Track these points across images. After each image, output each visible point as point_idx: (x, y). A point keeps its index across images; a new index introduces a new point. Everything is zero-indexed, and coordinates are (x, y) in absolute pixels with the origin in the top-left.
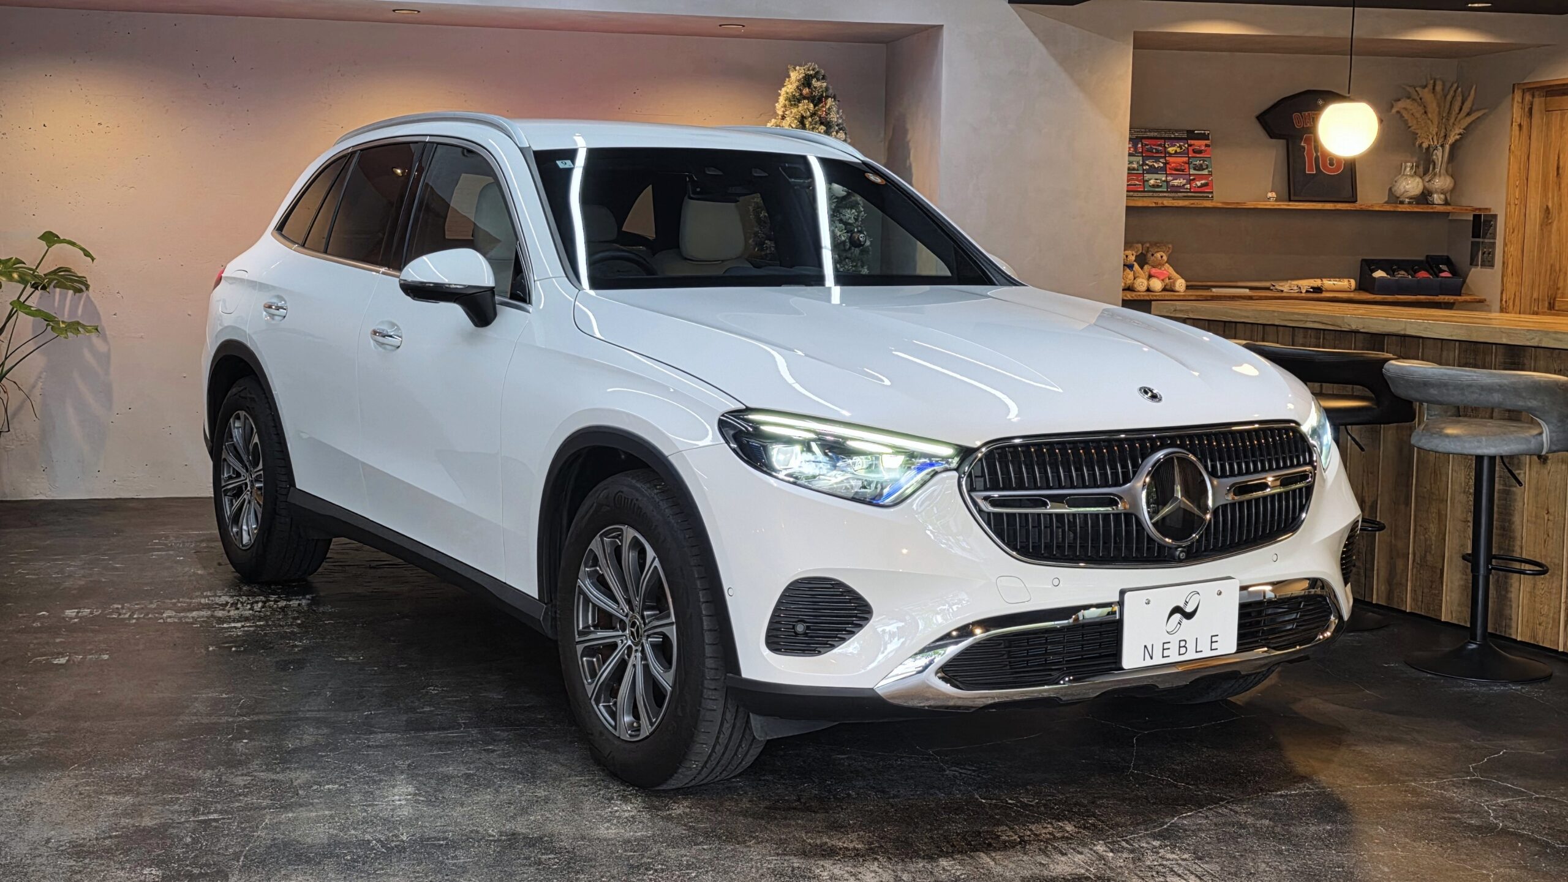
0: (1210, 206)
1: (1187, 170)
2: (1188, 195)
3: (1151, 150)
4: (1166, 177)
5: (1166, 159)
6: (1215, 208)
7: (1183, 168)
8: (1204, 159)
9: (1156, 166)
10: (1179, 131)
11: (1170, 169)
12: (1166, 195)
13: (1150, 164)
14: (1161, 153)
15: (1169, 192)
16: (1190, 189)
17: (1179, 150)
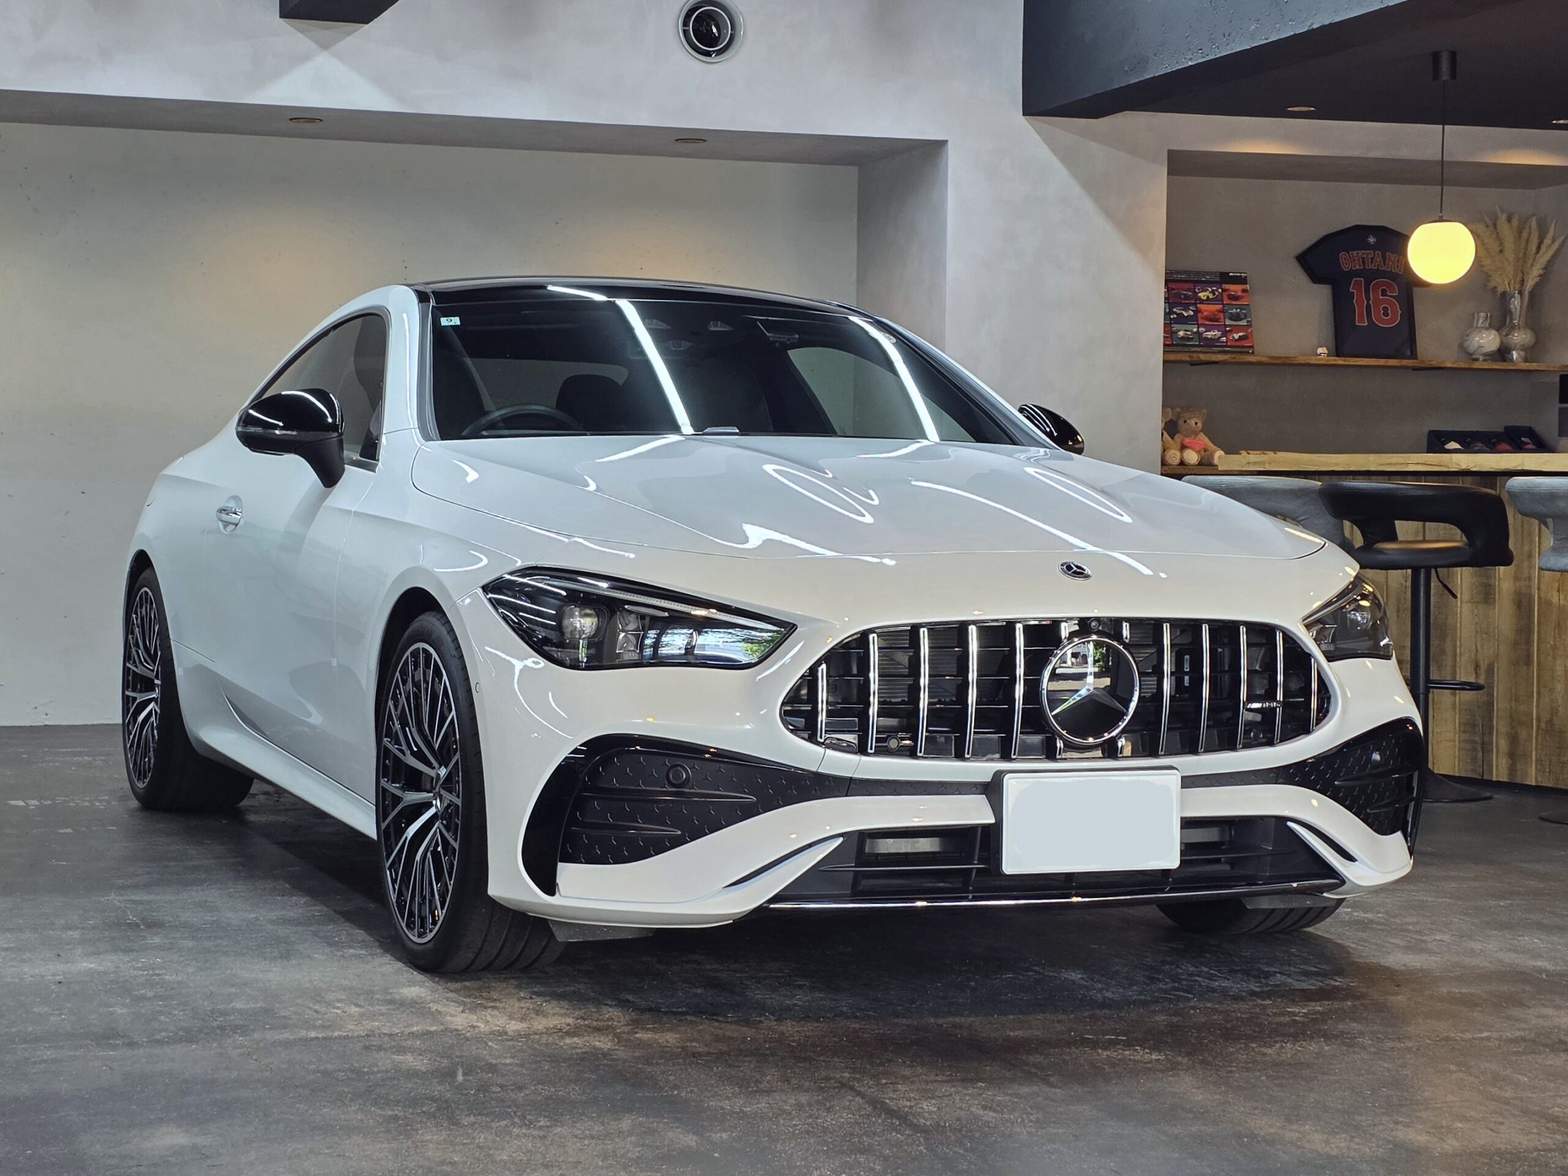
0: (1253, 361)
1: (1222, 319)
2: (1223, 349)
3: (1178, 295)
4: (1198, 328)
5: (1196, 307)
6: (1259, 363)
7: (1218, 317)
8: (1241, 307)
9: (1186, 315)
10: (1210, 273)
11: (1202, 318)
12: (1198, 349)
13: (1179, 312)
14: (1191, 299)
15: (1201, 346)
16: (1227, 342)
17: (1211, 296)
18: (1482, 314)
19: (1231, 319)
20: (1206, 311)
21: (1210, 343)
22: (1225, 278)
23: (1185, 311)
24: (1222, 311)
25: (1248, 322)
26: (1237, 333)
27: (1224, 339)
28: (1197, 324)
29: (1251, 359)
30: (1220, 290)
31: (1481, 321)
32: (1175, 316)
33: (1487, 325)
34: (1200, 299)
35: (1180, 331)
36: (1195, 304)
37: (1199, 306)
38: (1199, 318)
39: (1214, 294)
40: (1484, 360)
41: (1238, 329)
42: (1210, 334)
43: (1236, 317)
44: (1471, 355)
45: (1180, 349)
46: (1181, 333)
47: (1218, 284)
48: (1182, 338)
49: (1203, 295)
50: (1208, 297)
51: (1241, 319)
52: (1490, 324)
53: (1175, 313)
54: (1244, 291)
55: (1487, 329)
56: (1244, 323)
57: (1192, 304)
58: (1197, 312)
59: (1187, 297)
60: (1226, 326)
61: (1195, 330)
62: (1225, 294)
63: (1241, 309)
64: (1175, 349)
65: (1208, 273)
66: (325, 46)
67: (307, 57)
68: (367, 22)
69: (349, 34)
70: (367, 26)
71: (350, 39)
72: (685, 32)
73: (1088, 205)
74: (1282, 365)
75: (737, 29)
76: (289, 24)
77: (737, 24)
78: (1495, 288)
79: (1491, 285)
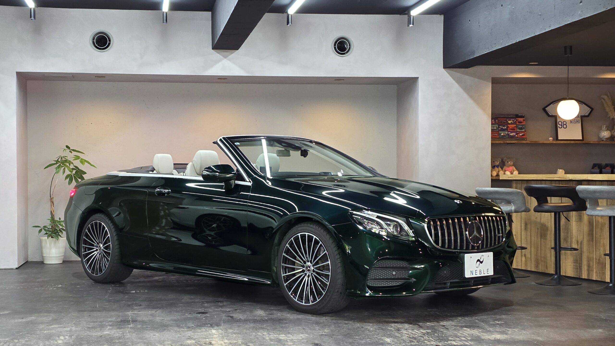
0: (525, 143)
1: (516, 129)
2: (516, 139)
3: (501, 122)
4: (508, 132)
5: (507, 126)
6: (527, 144)
7: (514, 129)
8: (523, 125)
9: (504, 128)
10: (512, 115)
11: (509, 129)
12: (508, 139)
13: (501, 127)
14: (505, 123)
15: (509, 138)
16: (517, 137)
17: (512, 122)
18: (605, 126)
19: (519, 129)
20: (510, 127)
21: (512, 137)
22: (517, 116)
23: (503, 127)
24: (516, 127)
25: (525, 130)
26: (521, 134)
27: (517, 136)
28: (508, 131)
29: (524, 142)
30: (515, 120)
31: (604, 128)
32: (500, 129)
33: (606, 129)
34: (508, 123)
35: (502, 133)
36: (507, 125)
37: (508, 125)
38: (508, 129)
39: (513, 121)
40: (606, 141)
41: (522, 132)
42: (512, 134)
43: (521, 129)
44: (602, 139)
45: (502, 139)
46: (502, 134)
47: (515, 118)
48: (503, 136)
49: (509, 122)
50: (511, 122)
51: (523, 129)
52: (608, 129)
53: (500, 128)
54: (523, 120)
55: (606, 130)
56: (523, 130)
57: (506, 125)
58: (508, 127)
59: (504, 123)
60: (517, 131)
61: (507, 133)
62: (517, 121)
63: (523, 126)
64: (500, 139)
65: (511, 115)
66: (225, 57)
67: (220, 61)
68: (238, 50)
69: (232, 53)
70: (238, 51)
71: (233, 55)
72: (335, 48)
73: (465, 95)
74: (535, 144)
75: (351, 46)
76: (215, 52)
77: (351, 45)
78: (610, 117)
79: (609, 116)
